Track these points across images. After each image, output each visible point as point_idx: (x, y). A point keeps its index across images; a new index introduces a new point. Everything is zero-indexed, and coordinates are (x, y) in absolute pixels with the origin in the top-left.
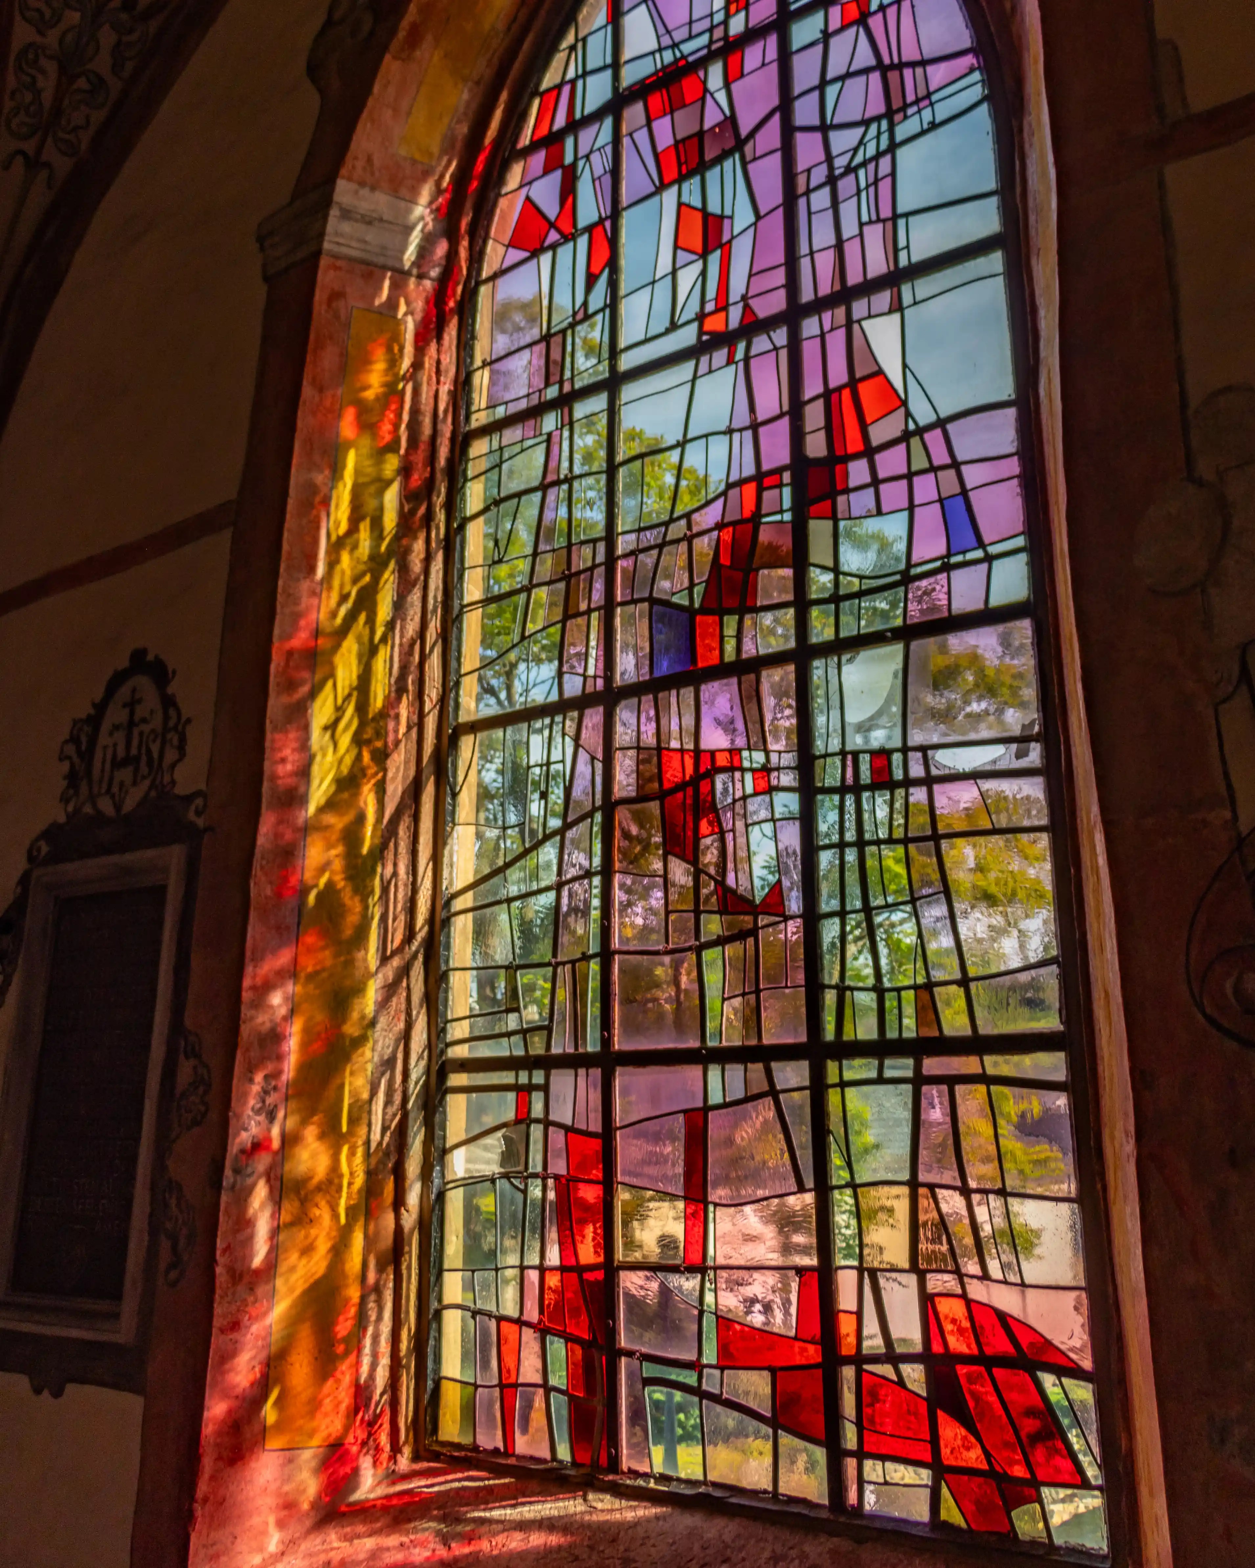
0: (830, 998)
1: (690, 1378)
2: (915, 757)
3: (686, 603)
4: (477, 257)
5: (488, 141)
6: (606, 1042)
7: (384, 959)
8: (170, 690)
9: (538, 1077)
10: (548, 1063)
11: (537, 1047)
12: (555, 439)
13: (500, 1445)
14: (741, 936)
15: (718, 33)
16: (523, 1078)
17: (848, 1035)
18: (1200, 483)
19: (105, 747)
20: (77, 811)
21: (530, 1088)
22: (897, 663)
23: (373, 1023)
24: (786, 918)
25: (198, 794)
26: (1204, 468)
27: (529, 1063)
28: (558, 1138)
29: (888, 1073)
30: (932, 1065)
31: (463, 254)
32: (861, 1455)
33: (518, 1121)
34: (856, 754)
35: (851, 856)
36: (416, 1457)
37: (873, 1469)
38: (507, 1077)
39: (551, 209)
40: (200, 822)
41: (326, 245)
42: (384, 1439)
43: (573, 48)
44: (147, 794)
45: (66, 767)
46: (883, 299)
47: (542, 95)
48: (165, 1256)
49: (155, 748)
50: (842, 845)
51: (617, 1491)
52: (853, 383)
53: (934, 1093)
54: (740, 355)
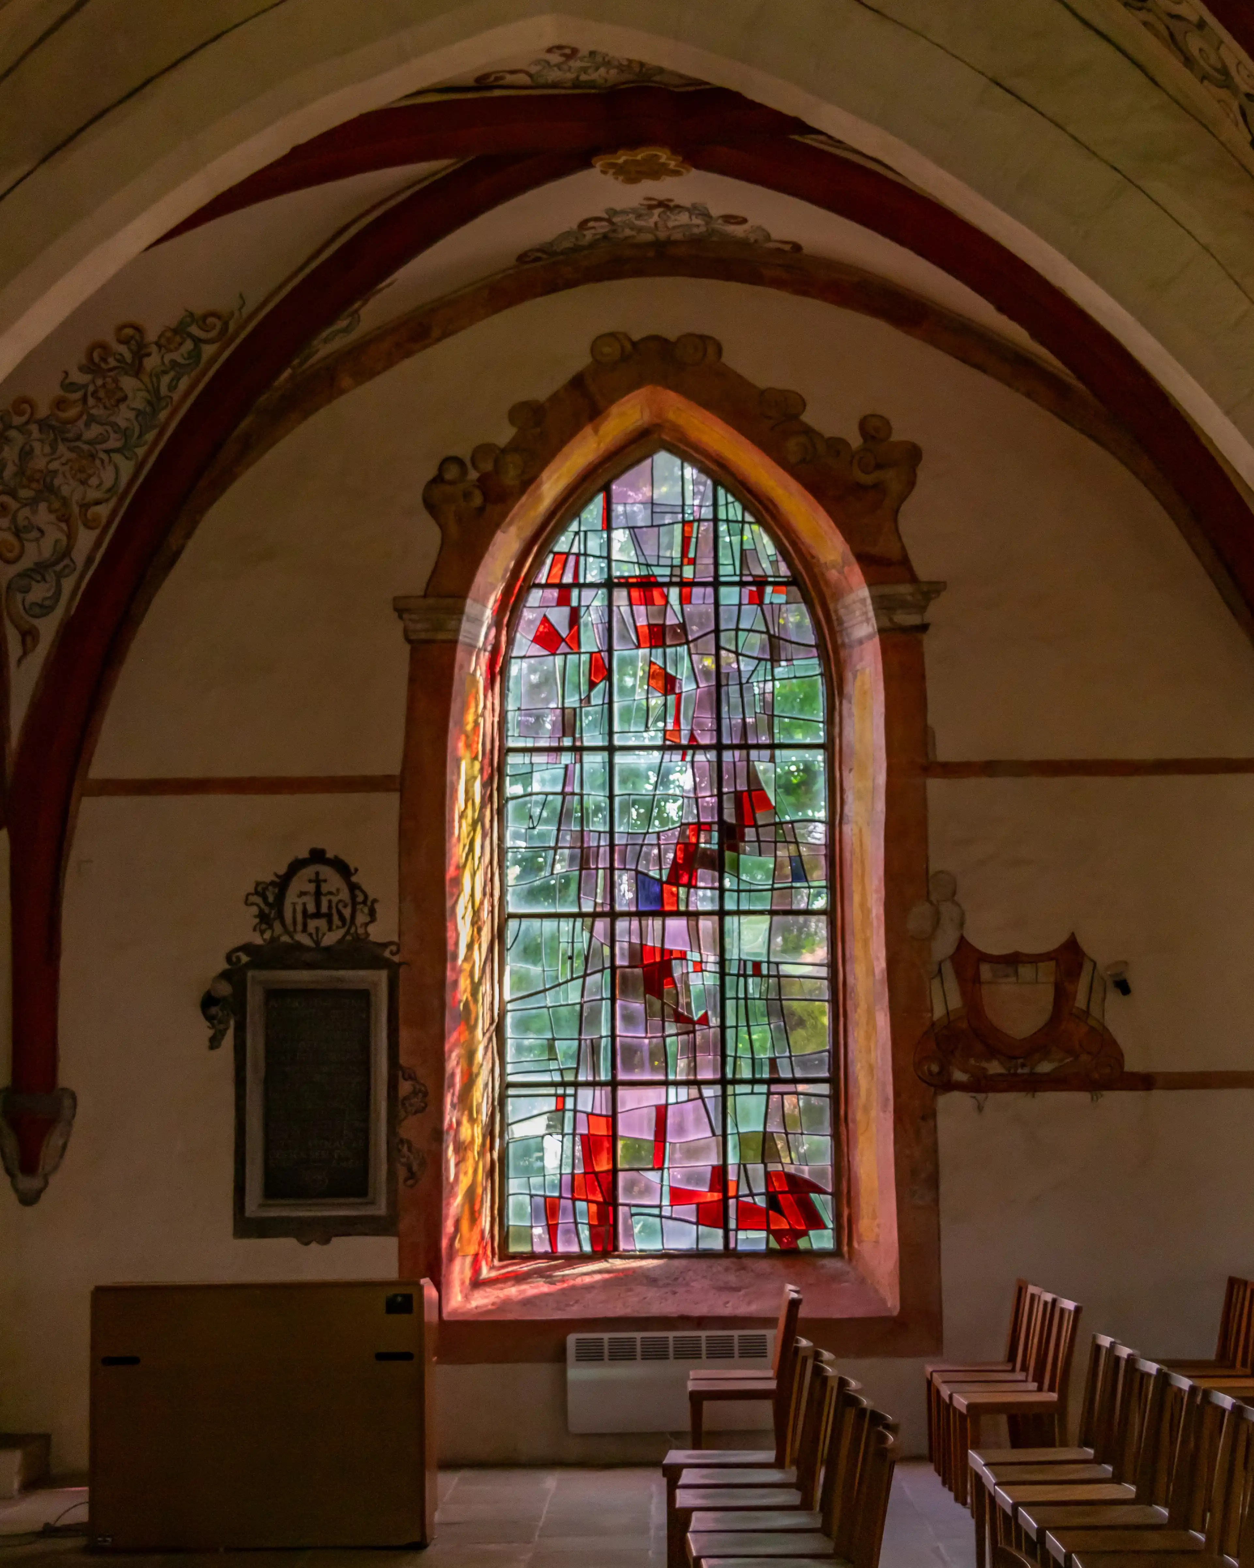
0: (730, 1060)
1: (656, 1211)
2: (773, 966)
3: (658, 877)
4: (510, 642)
5: (523, 574)
6: (614, 1075)
7: (484, 1034)
8: (354, 879)
9: (570, 1091)
10: (576, 1084)
11: (569, 1077)
12: (571, 768)
13: (549, 1250)
14: (687, 1033)
15: (677, 571)
16: (560, 1091)
17: (738, 1076)
18: (931, 903)
19: (294, 904)
20: (273, 940)
21: (564, 1096)
22: (766, 926)
23: (482, 1065)
24: (710, 1027)
25: (391, 943)
26: (933, 898)
27: (564, 1084)
28: (581, 1117)
29: (755, 1091)
30: (774, 1088)
31: (504, 638)
32: (738, 1229)
33: (557, 1110)
34: (745, 961)
35: (742, 1002)
36: (500, 1260)
37: (741, 1235)
38: (552, 1091)
39: (564, 632)
40: (396, 959)
41: (461, 638)
42: (489, 1253)
43: (577, 533)
44: (344, 937)
45: (254, 910)
46: (766, 753)
47: (556, 554)
48: (402, 1173)
49: (347, 912)
50: (737, 998)
51: (620, 1257)
52: (749, 791)
53: (775, 1098)
54: (688, 758)
